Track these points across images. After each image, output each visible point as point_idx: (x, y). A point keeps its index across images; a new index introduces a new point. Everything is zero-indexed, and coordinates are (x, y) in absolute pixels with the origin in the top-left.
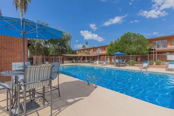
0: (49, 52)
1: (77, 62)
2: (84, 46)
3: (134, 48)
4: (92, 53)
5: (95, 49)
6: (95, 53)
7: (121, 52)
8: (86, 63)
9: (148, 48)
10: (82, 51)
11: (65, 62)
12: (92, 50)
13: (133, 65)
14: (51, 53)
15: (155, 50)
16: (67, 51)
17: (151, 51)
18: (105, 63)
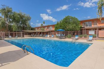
0: (12, 29)
1: (34, 36)
2: (42, 25)
3: (71, 27)
4: (46, 30)
5: (48, 27)
6: (48, 29)
7: (63, 29)
8: (41, 36)
9: (80, 26)
10: (39, 28)
11: (25, 36)
12: (46, 27)
13: (70, 38)
14: (14, 30)
15: (84, 28)
16: (27, 28)
17: (82, 29)
18: (52, 37)
